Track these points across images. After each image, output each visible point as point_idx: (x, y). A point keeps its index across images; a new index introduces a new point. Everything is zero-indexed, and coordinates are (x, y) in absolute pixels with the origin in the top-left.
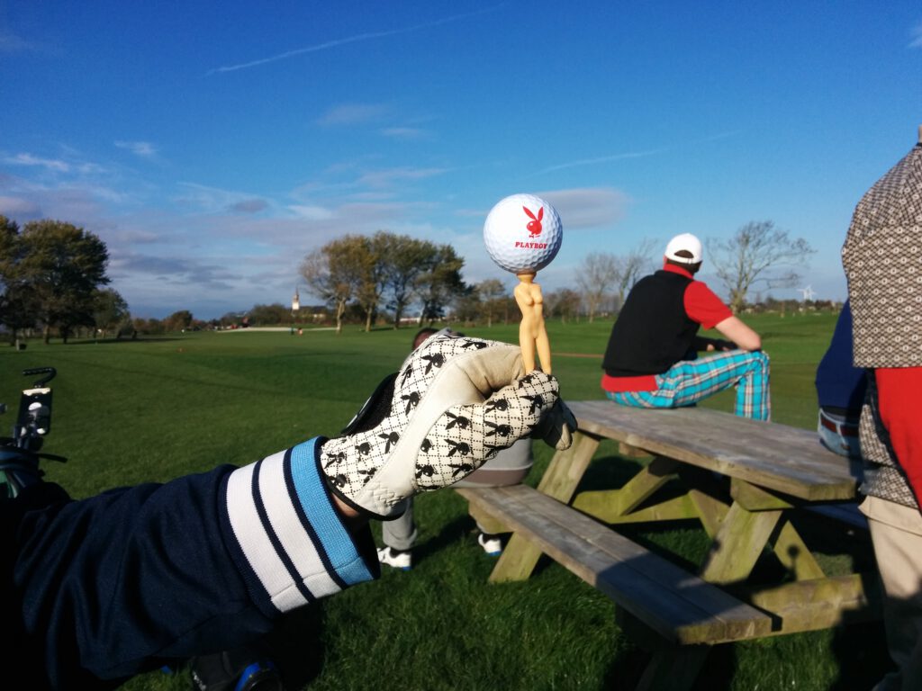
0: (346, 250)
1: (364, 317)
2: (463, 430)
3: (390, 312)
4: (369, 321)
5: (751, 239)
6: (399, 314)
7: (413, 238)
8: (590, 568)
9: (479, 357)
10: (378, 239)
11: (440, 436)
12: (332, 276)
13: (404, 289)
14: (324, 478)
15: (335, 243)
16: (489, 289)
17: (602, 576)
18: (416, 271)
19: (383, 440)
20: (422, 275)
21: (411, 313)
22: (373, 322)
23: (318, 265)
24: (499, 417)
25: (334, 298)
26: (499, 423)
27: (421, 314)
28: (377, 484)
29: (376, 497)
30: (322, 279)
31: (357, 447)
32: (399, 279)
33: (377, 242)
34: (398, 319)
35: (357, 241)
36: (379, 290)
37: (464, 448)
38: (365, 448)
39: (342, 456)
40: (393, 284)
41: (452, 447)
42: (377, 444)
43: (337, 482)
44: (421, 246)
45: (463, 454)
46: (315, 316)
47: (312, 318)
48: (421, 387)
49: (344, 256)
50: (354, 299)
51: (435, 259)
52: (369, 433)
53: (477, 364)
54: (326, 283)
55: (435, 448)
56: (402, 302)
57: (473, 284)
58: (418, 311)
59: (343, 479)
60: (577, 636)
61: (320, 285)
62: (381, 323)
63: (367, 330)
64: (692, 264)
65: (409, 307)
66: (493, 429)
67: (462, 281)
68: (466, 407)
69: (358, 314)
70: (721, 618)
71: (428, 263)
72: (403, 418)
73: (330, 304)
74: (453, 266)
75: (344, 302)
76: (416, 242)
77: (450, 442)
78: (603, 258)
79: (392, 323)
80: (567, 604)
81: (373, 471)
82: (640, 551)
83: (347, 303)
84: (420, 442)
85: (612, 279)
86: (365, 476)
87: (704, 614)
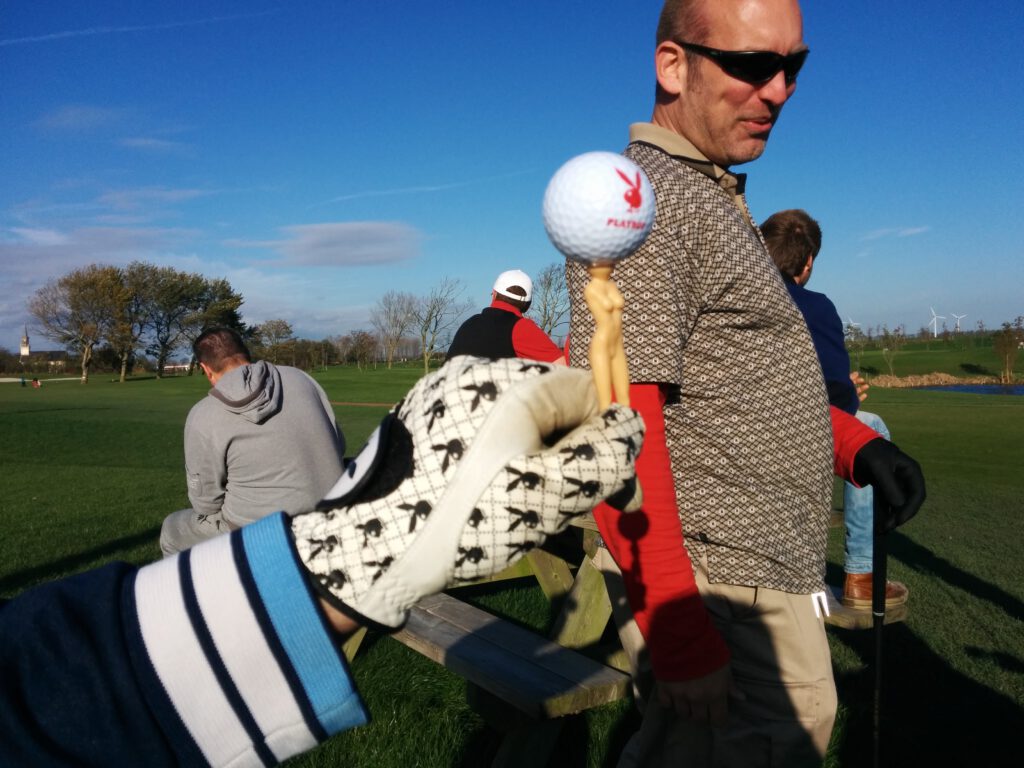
0: (92, 284)
1: (117, 364)
2: (530, 493)
3: (150, 358)
4: (123, 369)
5: (553, 282)
6: (163, 361)
7: (178, 271)
8: (435, 643)
9: (545, 386)
10: (135, 270)
11: (498, 502)
12: (73, 314)
13: (168, 330)
14: (308, 577)
15: (78, 273)
16: (273, 332)
17: (453, 652)
18: (184, 310)
19: (404, 512)
20: (190, 314)
21: (178, 359)
22: (129, 370)
23: (55, 300)
24: (585, 470)
25: (76, 342)
26: (585, 479)
27: (190, 360)
28: (393, 581)
29: (388, 600)
30: (60, 318)
31: (360, 527)
32: (162, 319)
33: (133, 274)
34: (161, 367)
35: (105, 273)
36: (136, 332)
37: (531, 518)
38: (374, 526)
39: (332, 541)
40: (154, 324)
41: (516, 517)
42: (395, 520)
43: (330, 581)
44: (189, 282)
45: (531, 527)
46: (52, 363)
47: (48, 365)
48: (464, 433)
49: (89, 291)
50: (103, 342)
51: (206, 296)
52: (379, 503)
53: (543, 395)
54: (66, 324)
55: (489, 520)
56: (166, 346)
57: (254, 326)
58: (187, 356)
59: (339, 577)
60: (415, 722)
61: (57, 324)
62: (140, 372)
63: (122, 380)
64: (524, 302)
65: (174, 352)
66: (575, 488)
67: (241, 321)
68: (532, 457)
69: (108, 360)
70: (585, 686)
71: (199, 301)
72: (438, 478)
73: (71, 348)
74: (229, 306)
75: (91, 346)
76: (182, 276)
77: (512, 510)
78: (401, 298)
79: (155, 371)
80: (400, 687)
81: (388, 561)
82: (488, 619)
83: (94, 347)
84: (468, 512)
85: (410, 320)
86: (374, 570)
87: (567, 684)
